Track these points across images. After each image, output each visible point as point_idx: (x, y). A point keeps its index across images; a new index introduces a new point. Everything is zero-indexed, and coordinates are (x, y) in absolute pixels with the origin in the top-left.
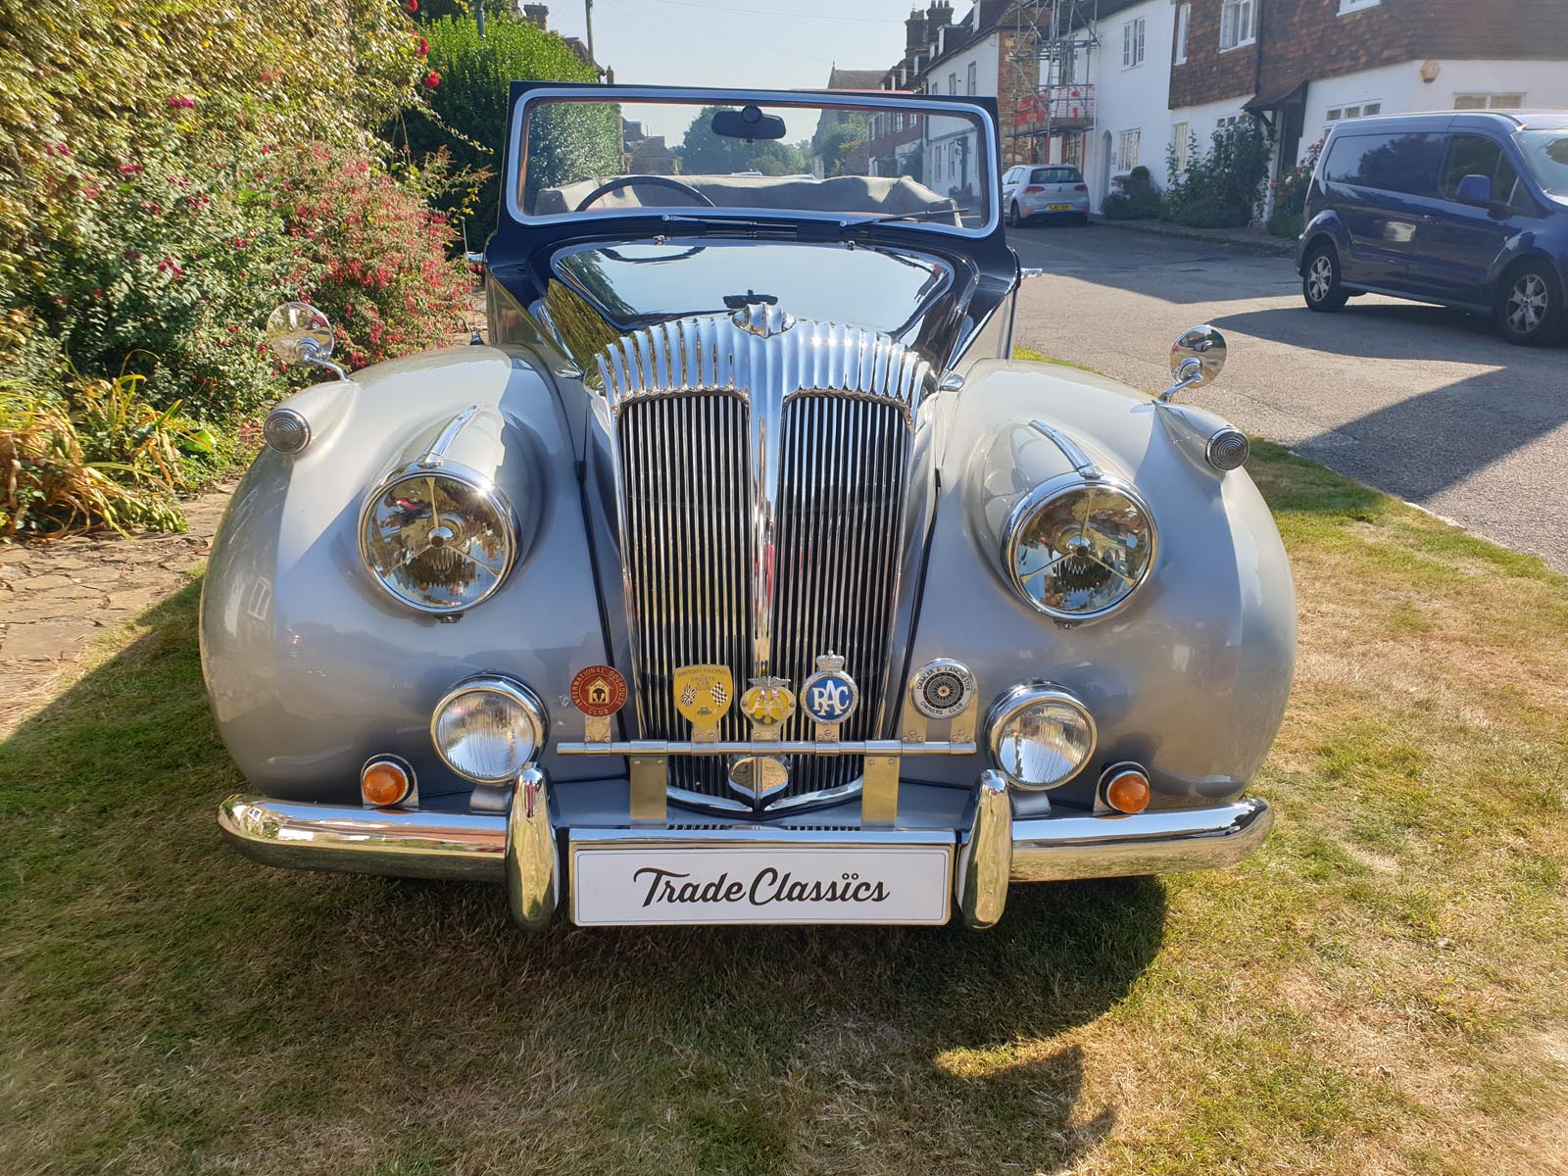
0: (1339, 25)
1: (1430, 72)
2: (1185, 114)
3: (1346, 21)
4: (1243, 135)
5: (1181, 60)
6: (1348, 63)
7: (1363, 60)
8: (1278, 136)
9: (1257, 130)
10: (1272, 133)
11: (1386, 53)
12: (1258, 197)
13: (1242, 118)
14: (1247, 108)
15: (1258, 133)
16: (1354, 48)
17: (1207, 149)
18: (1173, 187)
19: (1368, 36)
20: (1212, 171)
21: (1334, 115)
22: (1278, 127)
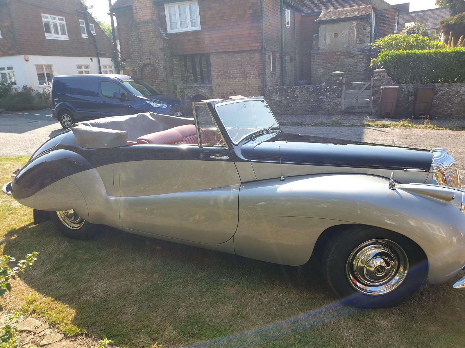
1: (27, 59)
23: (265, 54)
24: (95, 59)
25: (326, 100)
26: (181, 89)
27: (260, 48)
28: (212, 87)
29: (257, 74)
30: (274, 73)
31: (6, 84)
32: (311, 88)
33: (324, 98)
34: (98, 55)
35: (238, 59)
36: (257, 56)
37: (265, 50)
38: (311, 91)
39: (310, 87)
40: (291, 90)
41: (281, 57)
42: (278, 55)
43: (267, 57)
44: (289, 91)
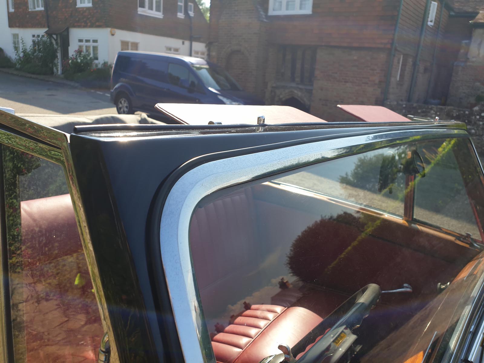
0: (78, 10)
1: (113, 32)
2: (16, 31)
3: (80, 10)
4: (45, 43)
5: (12, 10)
6: (83, 24)
7: (89, 24)
8: (59, 44)
9: (50, 40)
10: (57, 43)
11: (97, 24)
12: (56, 66)
13: (43, 36)
14: (46, 32)
15: (51, 43)
16: (85, 19)
17: (29, 45)
18: (18, 58)
19: (89, 17)
20: (34, 53)
21: (81, 41)
22: (59, 41)
23: (394, 56)
24: (187, 43)
25: (476, 132)
26: (273, 87)
27: (389, 46)
28: (312, 90)
29: (377, 82)
30: (400, 83)
31: (88, 58)
32: (454, 111)
33: (474, 129)
34: (192, 39)
35: (355, 58)
36: (382, 56)
37: (396, 50)
38: (455, 115)
39: (455, 109)
40: (424, 110)
41: (414, 64)
42: (410, 60)
43: (396, 60)
44: (419, 111)
